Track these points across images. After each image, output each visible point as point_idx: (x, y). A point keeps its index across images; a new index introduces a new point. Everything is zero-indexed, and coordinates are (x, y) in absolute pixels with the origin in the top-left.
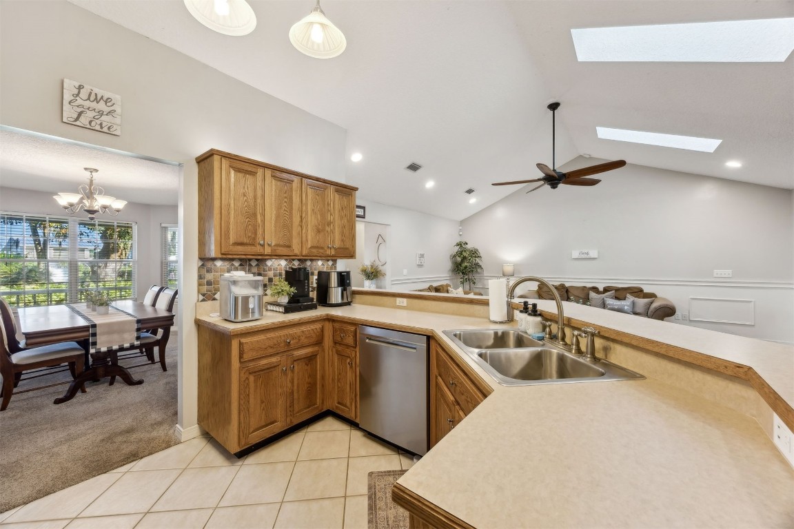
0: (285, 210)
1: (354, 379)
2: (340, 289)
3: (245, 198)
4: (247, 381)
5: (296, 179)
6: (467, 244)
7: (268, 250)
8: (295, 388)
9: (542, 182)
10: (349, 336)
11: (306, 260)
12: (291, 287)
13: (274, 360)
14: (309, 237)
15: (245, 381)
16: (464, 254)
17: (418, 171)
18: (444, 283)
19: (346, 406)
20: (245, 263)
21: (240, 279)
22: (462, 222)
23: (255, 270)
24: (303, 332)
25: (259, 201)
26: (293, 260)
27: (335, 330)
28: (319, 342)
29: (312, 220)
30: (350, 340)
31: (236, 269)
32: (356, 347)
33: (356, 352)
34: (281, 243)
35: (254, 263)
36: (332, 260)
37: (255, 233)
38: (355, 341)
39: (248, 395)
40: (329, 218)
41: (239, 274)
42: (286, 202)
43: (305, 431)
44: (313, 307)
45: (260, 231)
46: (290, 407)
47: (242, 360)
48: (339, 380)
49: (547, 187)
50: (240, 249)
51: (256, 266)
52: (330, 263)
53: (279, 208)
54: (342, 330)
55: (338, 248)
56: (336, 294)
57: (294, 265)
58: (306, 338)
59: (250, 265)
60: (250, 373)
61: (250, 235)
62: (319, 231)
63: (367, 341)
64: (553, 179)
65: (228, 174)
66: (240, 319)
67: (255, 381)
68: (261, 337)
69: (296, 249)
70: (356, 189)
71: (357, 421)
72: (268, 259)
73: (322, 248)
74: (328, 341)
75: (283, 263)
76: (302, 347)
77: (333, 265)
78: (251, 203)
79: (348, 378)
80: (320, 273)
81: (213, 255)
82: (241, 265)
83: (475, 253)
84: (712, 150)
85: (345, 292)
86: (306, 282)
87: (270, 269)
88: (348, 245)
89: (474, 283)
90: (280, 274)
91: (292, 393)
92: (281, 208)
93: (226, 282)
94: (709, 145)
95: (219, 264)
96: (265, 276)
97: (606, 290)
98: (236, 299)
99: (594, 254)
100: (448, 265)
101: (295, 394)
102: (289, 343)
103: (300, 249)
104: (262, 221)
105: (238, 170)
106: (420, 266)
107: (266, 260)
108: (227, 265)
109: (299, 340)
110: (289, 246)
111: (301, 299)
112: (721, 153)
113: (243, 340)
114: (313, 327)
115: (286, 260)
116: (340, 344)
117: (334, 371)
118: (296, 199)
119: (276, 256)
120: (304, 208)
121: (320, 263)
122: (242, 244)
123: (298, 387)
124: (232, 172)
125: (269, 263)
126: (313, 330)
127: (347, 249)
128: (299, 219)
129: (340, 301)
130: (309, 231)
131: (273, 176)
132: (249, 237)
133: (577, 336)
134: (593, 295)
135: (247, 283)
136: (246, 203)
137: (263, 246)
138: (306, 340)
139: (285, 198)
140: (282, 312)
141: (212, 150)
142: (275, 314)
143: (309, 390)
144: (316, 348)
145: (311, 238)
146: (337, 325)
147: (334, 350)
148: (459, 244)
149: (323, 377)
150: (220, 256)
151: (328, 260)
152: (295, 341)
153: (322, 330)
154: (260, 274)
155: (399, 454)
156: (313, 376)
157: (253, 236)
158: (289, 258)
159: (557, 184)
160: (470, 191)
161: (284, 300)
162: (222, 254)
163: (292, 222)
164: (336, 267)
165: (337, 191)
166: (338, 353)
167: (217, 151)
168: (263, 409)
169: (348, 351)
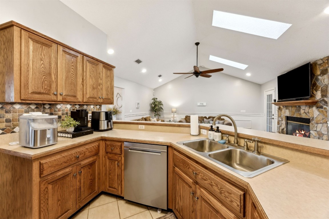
0: (72, 74)
1: (120, 172)
2: (106, 121)
3: (42, 62)
4: (46, 190)
5: (80, 56)
6: (157, 99)
7: (60, 98)
8: (82, 184)
9: (192, 74)
10: (117, 148)
11: (83, 105)
12: (76, 121)
13: (67, 170)
14: (88, 92)
15: (44, 190)
16: (156, 103)
17: (140, 64)
18: (148, 116)
19: (115, 188)
20: (40, 106)
21: (38, 118)
22: (155, 90)
23: (48, 111)
24: (87, 149)
25: (53, 66)
26: (76, 105)
27: (106, 146)
28: (97, 154)
29: (89, 82)
30: (118, 151)
31: (33, 111)
32: (121, 155)
33: (121, 157)
34: (70, 94)
35: (47, 107)
36: (99, 105)
37: (50, 87)
38: (121, 151)
39: (48, 199)
40: (100, 81)
41: (38, 114)
42: (72, 68)
43: (88, 208)
44: (91, 133)
45: (54, 86)
46: (79, 197)
47: (42, 176)
48: (110, 174)
49: (194, 76)
50: (37, 96)
51: (49, 108)
52: (98, 107)
53: (68, 71)
54: (112, 146)
55: (105, 99)
56: (103, 124)
57: (76, 108)
58: (89, 152)
59: (44, 108)
60: (49, 184)
61: (45, 87)
62: (94, 88)
63: (129, 150)
64: (197, 73)
65: (27, 43)
66: (39, 145)
67: (53, 188)
68: (58, 157)
69: (80, 98)
70: (114, 67)
71: (122, 196)
72: (58, 104)
73: (96, 98)
74: (102, 152)
75: (69, 106)
76: (87, 158)
77: (99, 108)
78: (47, 66)
79: (116, 172)
80: (93, 113)
81: (13, 100)
82: (36, 108)
83: (160, 103)
84: (244, 69)
85: (109, 123)
86: (86, 118)
87: (59, 110)
88: (110, 97)
89: (160, 116)
90: (67, 114)
91: (80, 188)
92: (69, 72)
93: (25, 120)
94: (243, 66)
95: (17, 107)
96: (55, 115)
97: (209, 118)
98: (35, 132)
99: (205, 104)
100: (149, 108)
101: (82, 189)
102: (78, 157)
103: (82, 98)
104: (55, 79)
105: (35, 41)
106: (137, 108)
107: (56, 104)
108: (25, 107)
109: (85, 154)
110: (75, 96)
111: (83, 128)
112: (246, 70)
113: (43, 161)
114: (93, 145)
115: (71, 105)
116: (110, 153)
117: (106, 170)
118: (80, 68)
119: (66, 102)
120: (85, 74)
121: (92, 107)
122: (39, 93)
123: (84, 183)
124: (31, 43)
125: (59, 106)
126: (93, 147)
127: (109, 99)
128: (81, 80)
129: (106, 128)
130: (88, 88)
131: (63, 51)
132: (45, 89)
133: (246, 142)
134: (205, 120)
135: (44, 120)
136: (43, 65)
137: (56, 95)
138: (89, 154)
139: (72, 66)
140: (70, 137)
141: (12, 22)
142: (66, 139)
143: (91, 183)
144: (95, 157)
145: (89, 93)
146: (108, 143)
147: (107, 157)
148: (154, 99)
149: (99, 174)
150: (20, 101)
151: (97, 105)
152: (82, 155)
153: (99, 146)
154: (51, 114)
155: (149, 209)
156: (93, 174)
157: (48, 88)
158: (73, 104)
159: (198, 75)
160: (160, 76)
161: (72, 129)
162: (22, 100)
163: (77, 81)
164: (101, 109)
165: (104, 67)
166: (109, 159)
167: (17, 23)
168: (60, 205)
169: (116, 157)
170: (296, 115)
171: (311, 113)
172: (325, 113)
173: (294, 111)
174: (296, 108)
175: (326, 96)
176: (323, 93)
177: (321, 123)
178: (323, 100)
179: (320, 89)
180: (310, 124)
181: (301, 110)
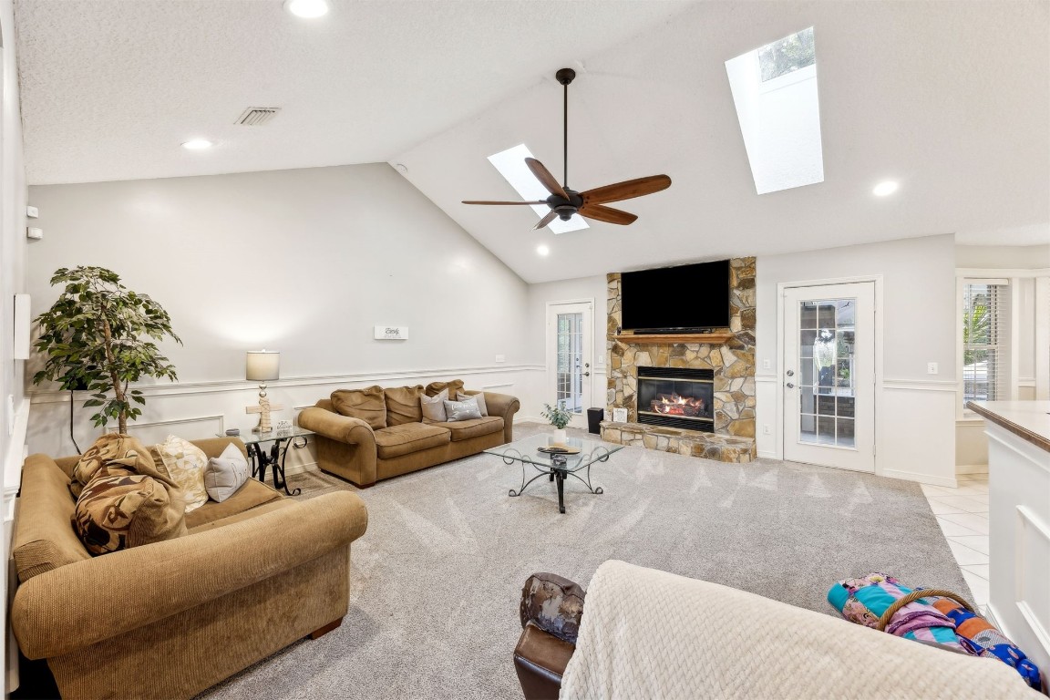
64: (563, 203)
99: (404, 333)
170: (672, 364)
171: (715, 359)
172: (750, 358)
173: (666, 354)
174: (671, 349)
175: (752, 327)
176: (746, 321)
177: (741, 376)
178: (747, 334)
179: (739, 314)
180: (716, 381)
181: (688, 352)
